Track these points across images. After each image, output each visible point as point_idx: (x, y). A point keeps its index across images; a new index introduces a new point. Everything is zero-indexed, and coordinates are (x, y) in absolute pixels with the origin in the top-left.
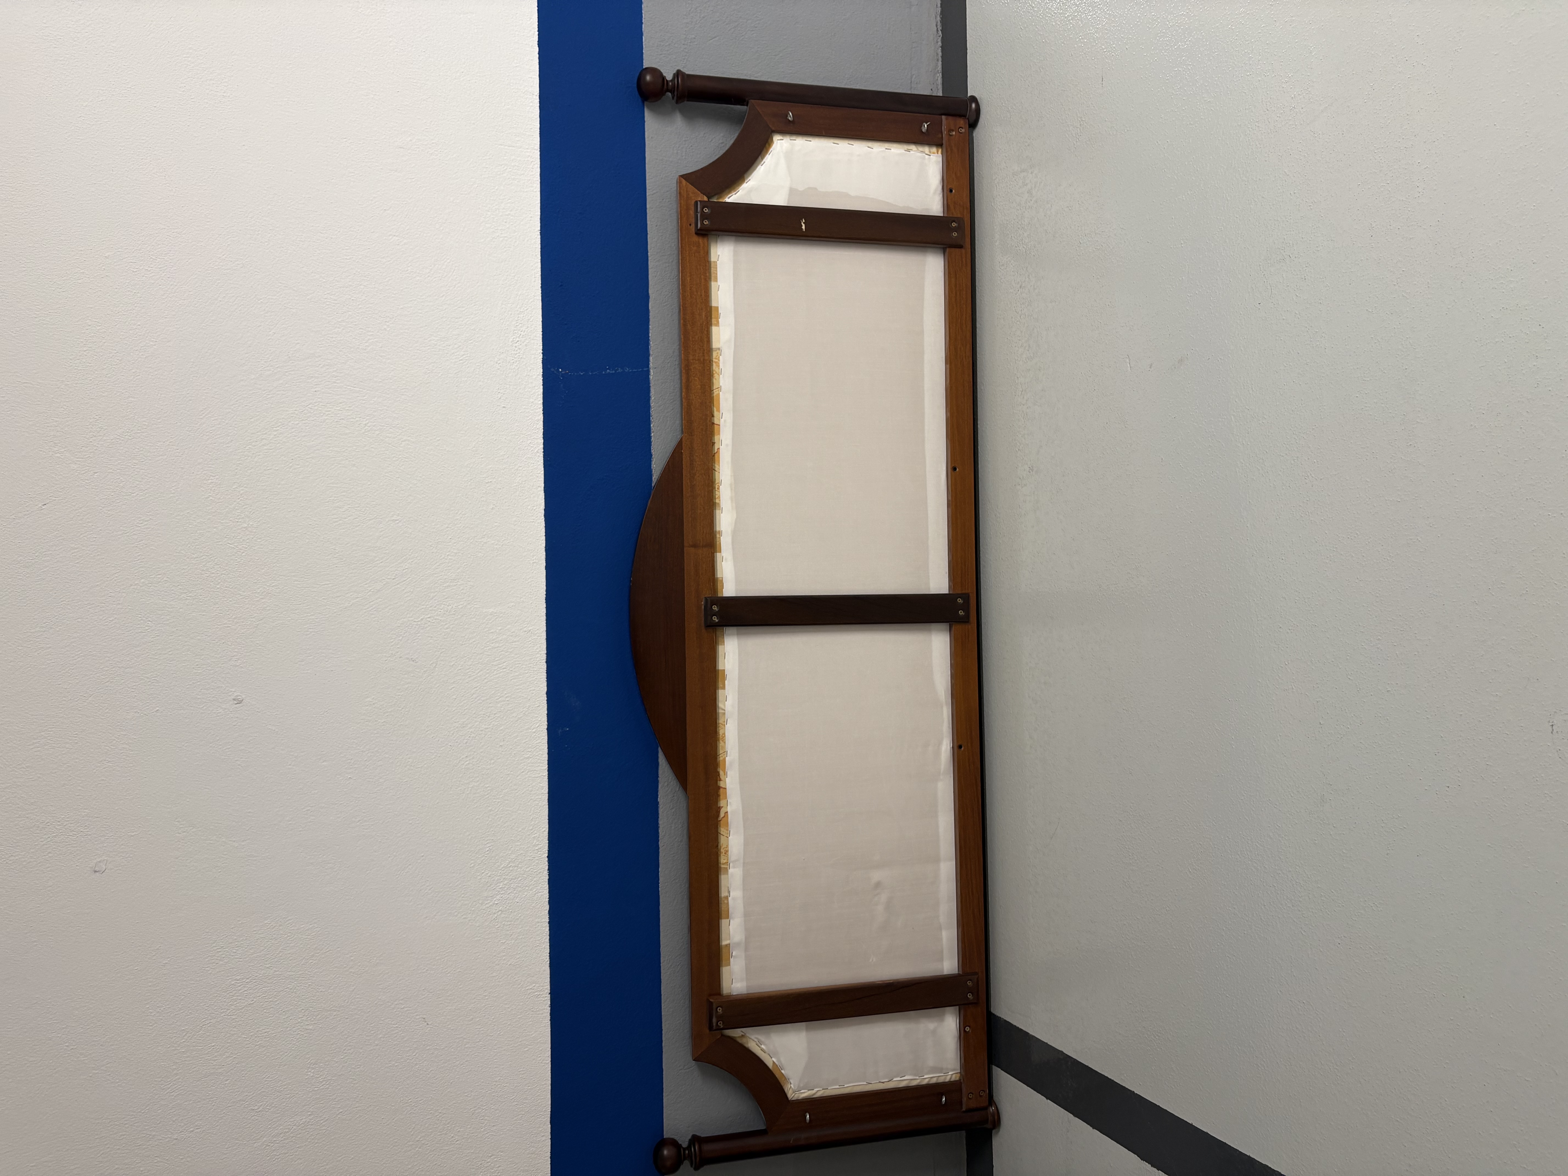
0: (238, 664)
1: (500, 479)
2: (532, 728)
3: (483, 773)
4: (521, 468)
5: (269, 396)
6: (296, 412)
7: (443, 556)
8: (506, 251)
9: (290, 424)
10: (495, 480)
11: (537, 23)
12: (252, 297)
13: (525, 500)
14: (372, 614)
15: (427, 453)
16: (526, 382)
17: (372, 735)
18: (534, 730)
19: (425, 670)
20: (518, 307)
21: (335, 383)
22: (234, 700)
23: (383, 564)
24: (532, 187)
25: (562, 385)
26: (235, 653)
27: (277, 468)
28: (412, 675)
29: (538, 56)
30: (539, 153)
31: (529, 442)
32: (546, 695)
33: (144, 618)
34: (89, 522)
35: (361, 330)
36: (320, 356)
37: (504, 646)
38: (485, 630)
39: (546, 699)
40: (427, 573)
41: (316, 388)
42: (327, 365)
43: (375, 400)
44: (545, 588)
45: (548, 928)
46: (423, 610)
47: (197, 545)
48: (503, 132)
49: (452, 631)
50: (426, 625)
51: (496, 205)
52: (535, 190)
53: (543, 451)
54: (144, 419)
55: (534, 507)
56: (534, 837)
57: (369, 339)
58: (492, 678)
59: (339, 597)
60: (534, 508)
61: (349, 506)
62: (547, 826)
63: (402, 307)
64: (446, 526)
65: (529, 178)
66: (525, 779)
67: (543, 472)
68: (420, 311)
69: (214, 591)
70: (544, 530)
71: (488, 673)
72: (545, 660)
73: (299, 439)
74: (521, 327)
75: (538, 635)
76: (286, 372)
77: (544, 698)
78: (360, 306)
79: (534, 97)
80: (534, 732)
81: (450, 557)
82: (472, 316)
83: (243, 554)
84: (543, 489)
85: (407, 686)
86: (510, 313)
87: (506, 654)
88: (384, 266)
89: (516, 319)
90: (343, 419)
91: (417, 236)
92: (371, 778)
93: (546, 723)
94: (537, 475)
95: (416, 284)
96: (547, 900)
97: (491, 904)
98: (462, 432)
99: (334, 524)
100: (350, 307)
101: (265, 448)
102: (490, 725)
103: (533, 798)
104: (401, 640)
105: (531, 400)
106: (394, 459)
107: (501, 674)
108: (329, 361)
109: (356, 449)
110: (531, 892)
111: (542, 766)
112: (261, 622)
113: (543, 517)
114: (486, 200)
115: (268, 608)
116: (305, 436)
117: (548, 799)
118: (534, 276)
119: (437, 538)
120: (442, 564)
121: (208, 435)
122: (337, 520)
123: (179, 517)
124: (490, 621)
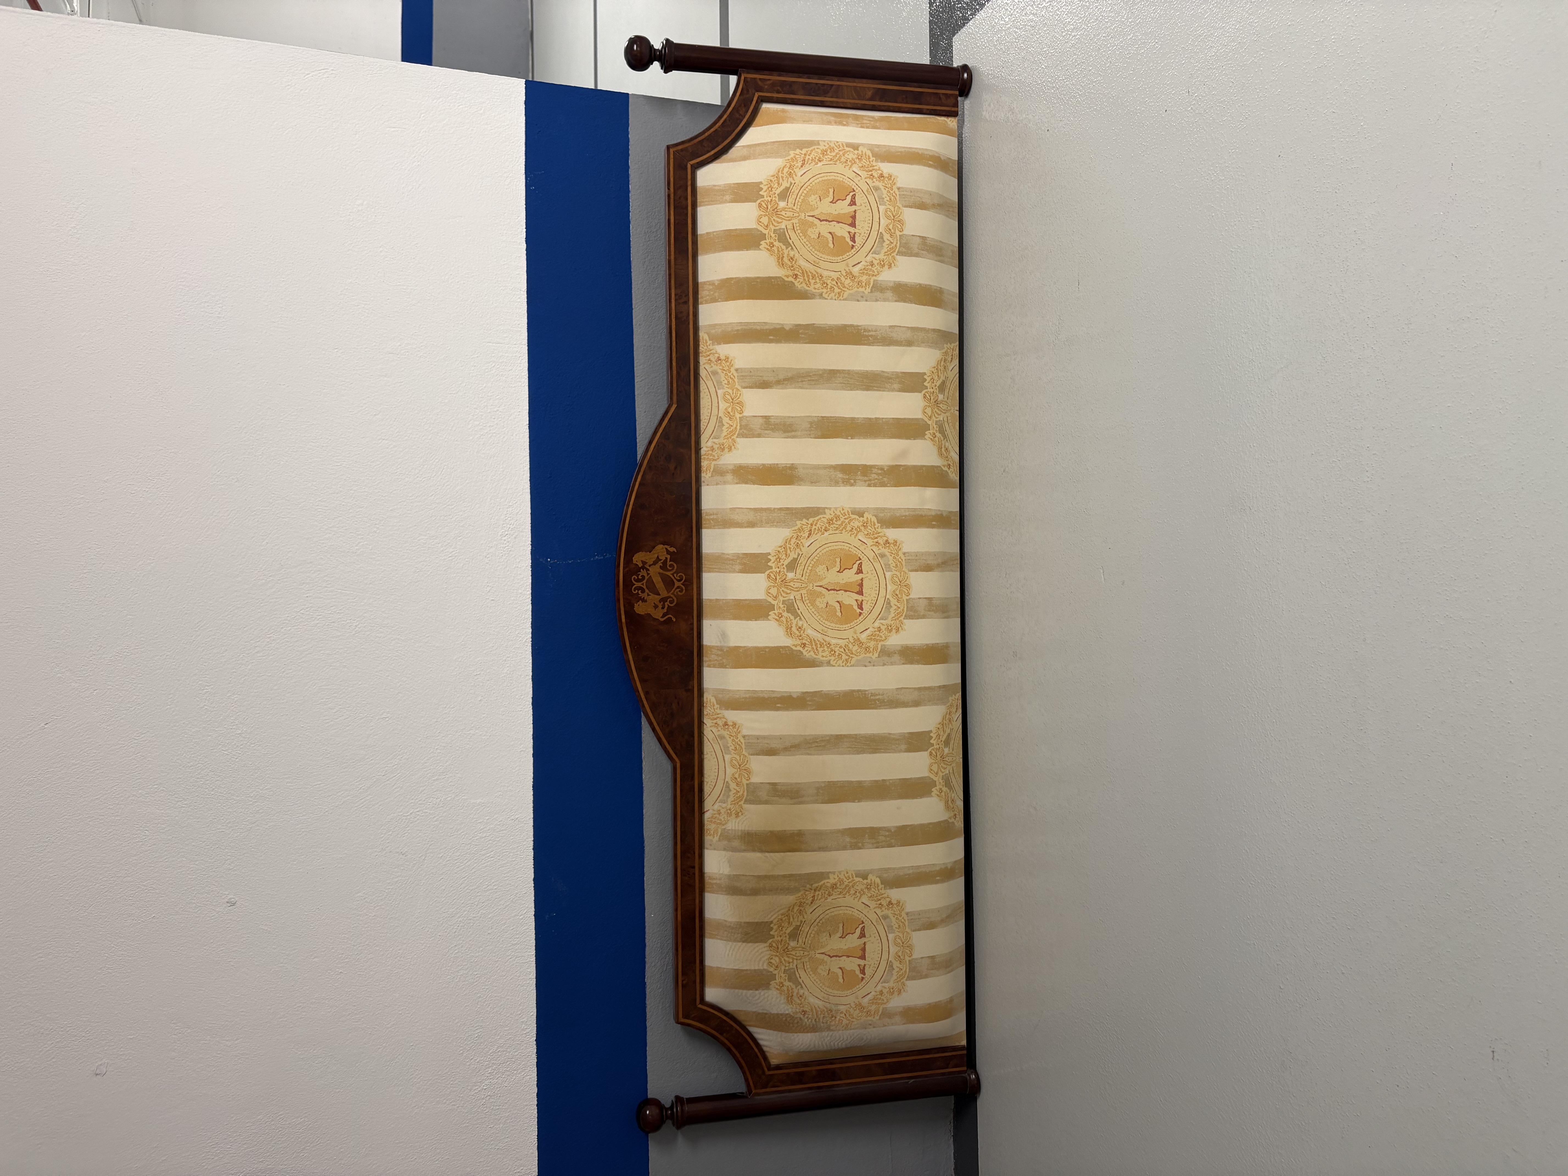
0: (231, 868)
1: (488, 671)
2: (520, 915)
3: (472, 961)
4: (509, 659)
5: (262, 605)
6: (289, 618)
7: (432, 751)
8: (494, 447)
9: (282, 630)
10: (483, 673)
11: (525, 221)
12: (246, 510)
13: (513, 690)
14: (362, 811)
15: (416, 650)
16: (515, 574)
17: (363, 929)
18: (521, 917)
19: (415, 862)
20: (507, 501)
21: (326, 587)
22: (227, 902)
23: (373, 761)
24: (520, 382)
25: (550, 575)
26: (229, 857)
27: (269, 674)
28: (402, 868)
29: (525, 252)
30: (527, 348)
31: (517, 632)
32: (533, 882)
33: (141, 828)
34: (89, 738)
35: (352, 534)
36: (311, 562)
37: (492, 836)
38: (473, 821)
39: (533, 885)
40: (416, 767)
41: (307, 593)
42: (319, 571)
43: (365, 601)
44: (532, 775)
45: (536, 1110)
46: (412, 804)
47: (192, 754)
48: (491, 330)
49: (440, 823)
50: (416, 819)
51: (485, 402)
52: (523, 385)
53: (531, 641)
54: (142, 635)
56: (522, 1022)
57: (359, 543)
58: (480, 867)
59: (330, 796)
60: (522, 697)
61: (340, 707)
62: (535, 1011)
63: (391, 509)
64: (435, 720)
65: (517, 374)
66: (513, 965)
67: (531, 661)
68: (409, 512)
69: (208, 798)
70: (532, 718)
71: (476, 863)
72: (532, 847)
73: (291, 644)
74: (510, 520)
75: (525, 822)
76: (279, 580)
77: (532, 884)
78: (350, 511)
79: (522, 293)
80: (522, 919)
81: (438, 751)
82: (461, 513)
83: (237, 760)
84: (531, 677)
85: (396, 880)
86: (499, 507)
87: (494, 843)
88: (373, 470)
89: (505, 513)
90: (333, 622)
91: (406, 438)
92: (361, 972)
93: (533, 909)
94: (525, 664)
95: (405, 485)
96: (536, 1083)
97: (479, 1089)
98: (450, 628)
99: (327, 725)
100: (340, 513)
101: (258, 655)
102: (478, 913)
103: (521, 983)
104: (391, 835)
105: (520, 591)
106: (384, 658)
107: (489, 863)
108: (320, 567)
109: (347, 651)
110: (519, 1075)
111: (530, 952)
112: (254, 825)
113: (531, 706)
114: (475, 398)
115: (261, 811)
116: (297, 641)
117: (536, 984)
118: (522, 470)
119: (426, 733)
120: (431, 758)
121: (203, 647)
122: (328, 721)
123: (175, 728)
124: (478, 812)
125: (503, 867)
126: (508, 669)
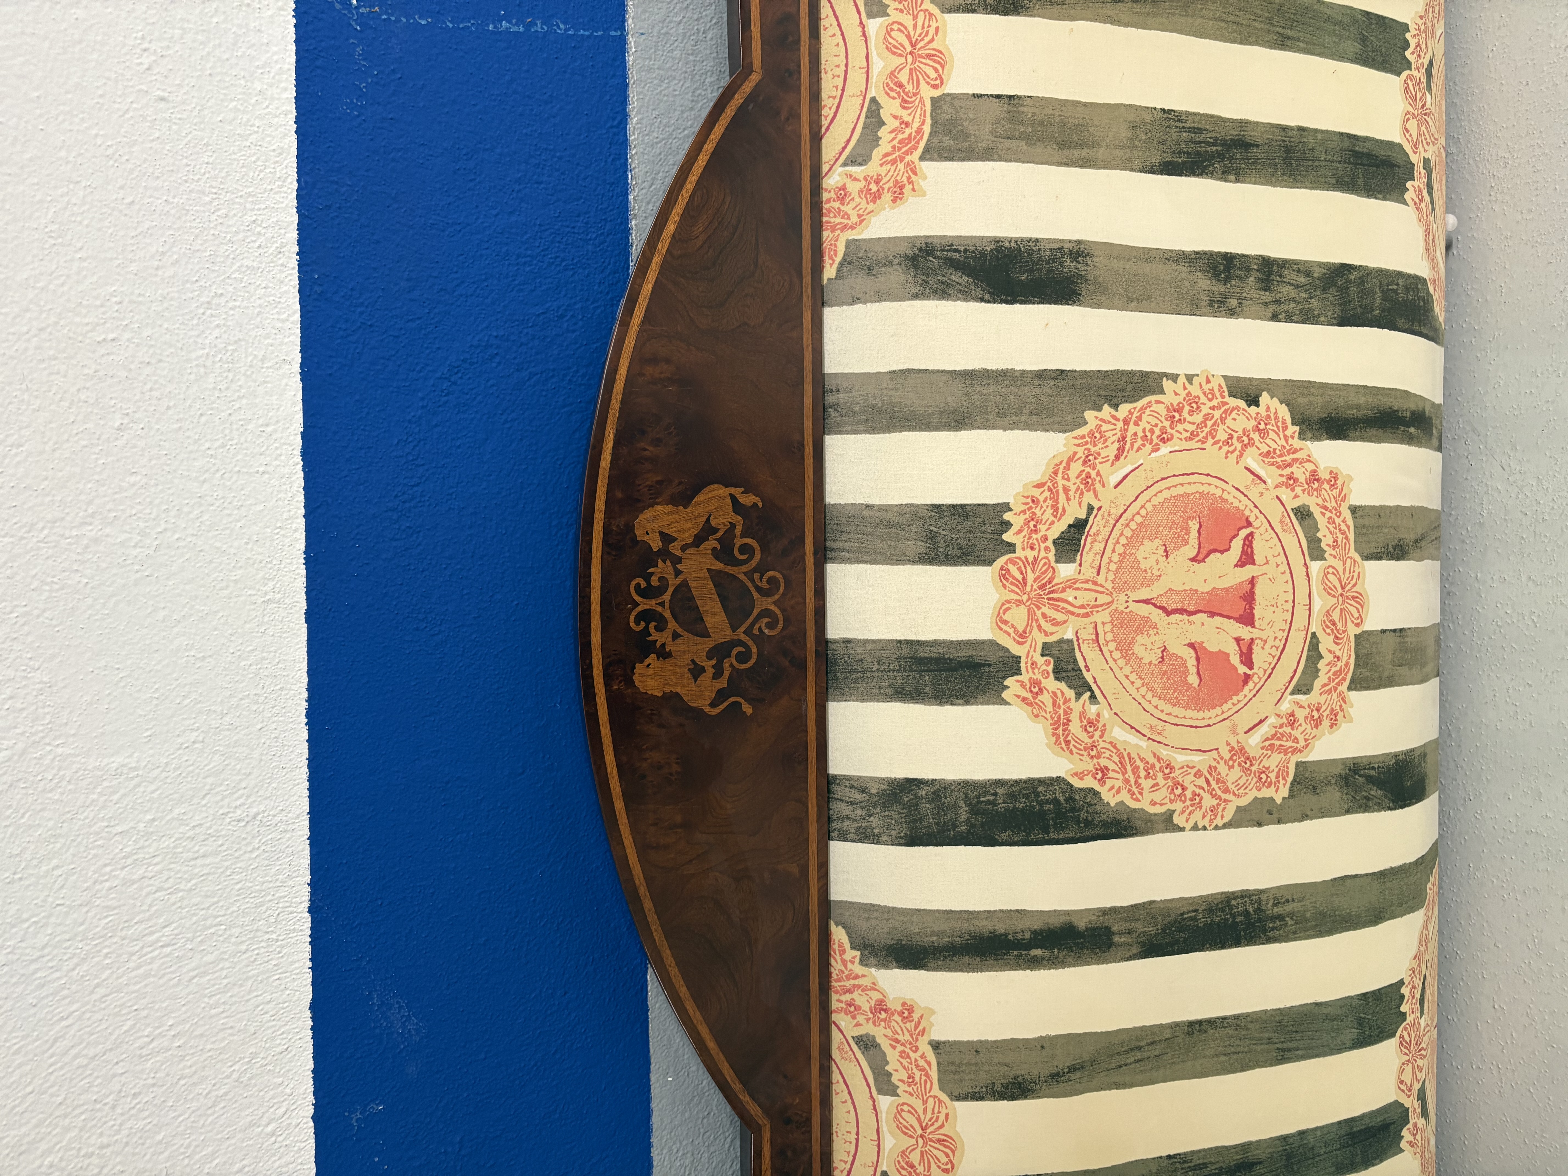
1: (147, 332)
2: (264, 1121)
4: (223, 300)
10: (127, 335)
13: (239, 404)
16: (240, 26)
18: (269, 1129)
25: (359, 50)
31: (248, 218)
32: (309, 1014)
37: (166, 874)
38: (95, 829)
39: (310, 1023)
53: (297, 249)
55: (267, 425)
58: (124, 980)
60: (269, 429)
67: (297, 317)
72: (307, 904)
75: (282, 827)
80: (273, 1134)
84: (296, 368)
87: (173, 898)
105: (258, 86)
107: (155, 966)
124: (115, 797)
125: (205, 973)
126: (217, 332)
